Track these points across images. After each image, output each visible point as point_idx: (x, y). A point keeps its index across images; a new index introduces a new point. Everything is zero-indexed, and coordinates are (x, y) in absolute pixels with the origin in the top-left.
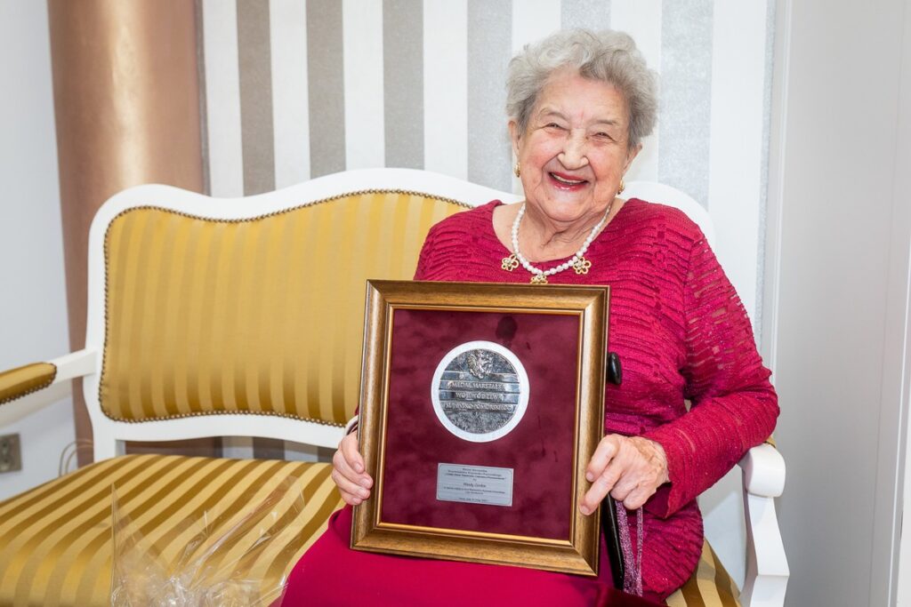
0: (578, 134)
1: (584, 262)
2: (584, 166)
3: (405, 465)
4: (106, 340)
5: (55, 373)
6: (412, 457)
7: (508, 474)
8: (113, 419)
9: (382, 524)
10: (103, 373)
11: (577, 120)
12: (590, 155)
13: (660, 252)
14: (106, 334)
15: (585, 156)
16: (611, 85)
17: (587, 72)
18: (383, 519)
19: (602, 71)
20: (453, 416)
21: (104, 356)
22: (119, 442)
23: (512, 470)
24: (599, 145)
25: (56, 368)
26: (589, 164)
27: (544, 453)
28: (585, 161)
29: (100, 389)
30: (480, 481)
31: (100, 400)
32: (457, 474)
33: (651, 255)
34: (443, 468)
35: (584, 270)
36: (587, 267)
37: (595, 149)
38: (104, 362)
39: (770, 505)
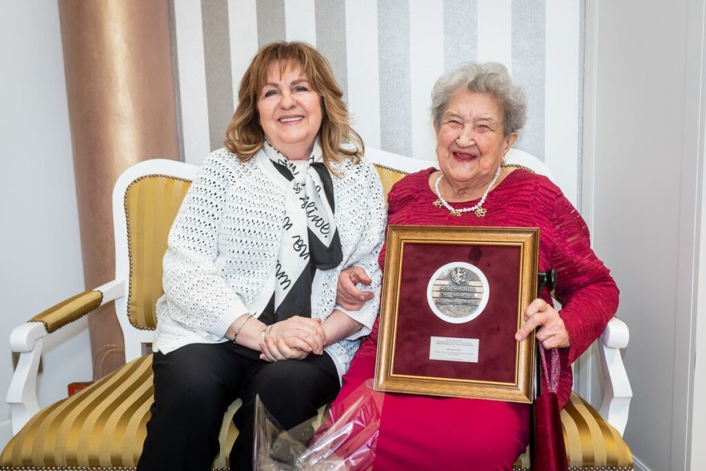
0: (468, 126)
1: (482, 210)
2: (472, 146)
3: (409, 339)
4: (131, 272)
5: (102, 297)
6: (414, 333)
7: (475, 343)
8: (139, 328)
9: (394, 375)
10: (130, 296)
11: (468, 118)
12: (476, 139)
13: (535, 199)
14: (131, 268)
15: (473, 140)
16: (488, 96)
17: (473, 87)
18: (394, 373)
19: (483, 87)
20: (441, 307)
21: (130, 284)
22: (142, 344)
23: (478, 340)
24: (482, 132)
25: (102, 294)
26: (476, 144)
27: (498, 329)
28: (472, 143)
29: (128, 308)
30: (457, 347)
31: (128, 315)
32: (443, 343)
33: (528, 202)
34: (434, 340)
35: (482, 214)
36: (484, 213)
37: (479, 135)
38: (130, 288)
39: (618, 353)
